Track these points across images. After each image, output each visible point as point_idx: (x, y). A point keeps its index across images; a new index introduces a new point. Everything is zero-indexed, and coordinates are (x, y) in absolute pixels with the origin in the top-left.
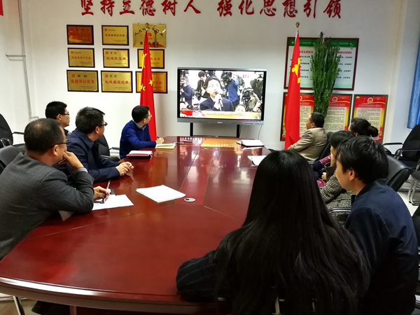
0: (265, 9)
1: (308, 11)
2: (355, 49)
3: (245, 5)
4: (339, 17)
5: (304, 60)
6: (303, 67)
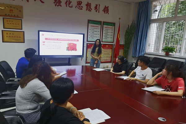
0: (78, 6)
1: (96, 10)
2: (114, 27)
3: (68, 3)
4: (108, 14)
5: (95, 30)
6: (95, 33)
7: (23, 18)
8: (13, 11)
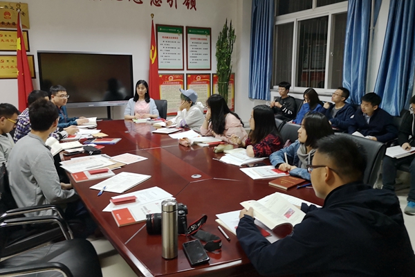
1: (170, 2)
2: (209, 36)
4: (195, 9)
5: (172, 45)
6: (172, 51)
7: (29, 28)
8: (10, 15)
